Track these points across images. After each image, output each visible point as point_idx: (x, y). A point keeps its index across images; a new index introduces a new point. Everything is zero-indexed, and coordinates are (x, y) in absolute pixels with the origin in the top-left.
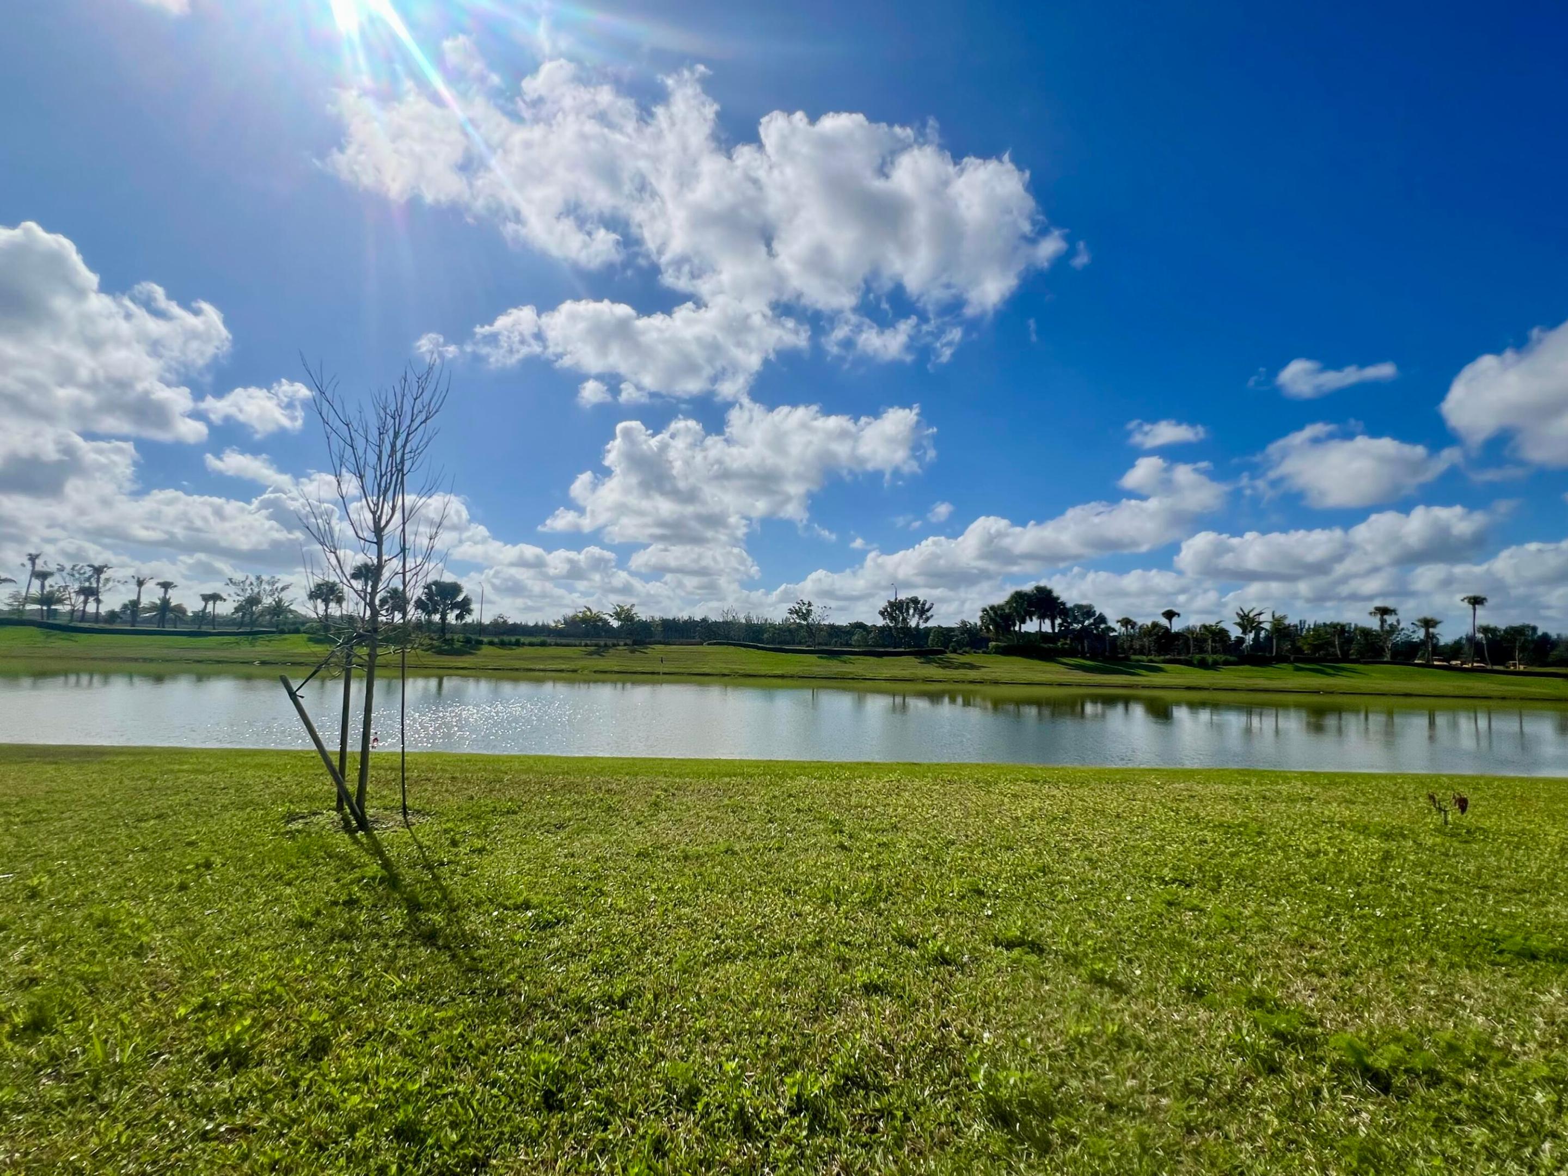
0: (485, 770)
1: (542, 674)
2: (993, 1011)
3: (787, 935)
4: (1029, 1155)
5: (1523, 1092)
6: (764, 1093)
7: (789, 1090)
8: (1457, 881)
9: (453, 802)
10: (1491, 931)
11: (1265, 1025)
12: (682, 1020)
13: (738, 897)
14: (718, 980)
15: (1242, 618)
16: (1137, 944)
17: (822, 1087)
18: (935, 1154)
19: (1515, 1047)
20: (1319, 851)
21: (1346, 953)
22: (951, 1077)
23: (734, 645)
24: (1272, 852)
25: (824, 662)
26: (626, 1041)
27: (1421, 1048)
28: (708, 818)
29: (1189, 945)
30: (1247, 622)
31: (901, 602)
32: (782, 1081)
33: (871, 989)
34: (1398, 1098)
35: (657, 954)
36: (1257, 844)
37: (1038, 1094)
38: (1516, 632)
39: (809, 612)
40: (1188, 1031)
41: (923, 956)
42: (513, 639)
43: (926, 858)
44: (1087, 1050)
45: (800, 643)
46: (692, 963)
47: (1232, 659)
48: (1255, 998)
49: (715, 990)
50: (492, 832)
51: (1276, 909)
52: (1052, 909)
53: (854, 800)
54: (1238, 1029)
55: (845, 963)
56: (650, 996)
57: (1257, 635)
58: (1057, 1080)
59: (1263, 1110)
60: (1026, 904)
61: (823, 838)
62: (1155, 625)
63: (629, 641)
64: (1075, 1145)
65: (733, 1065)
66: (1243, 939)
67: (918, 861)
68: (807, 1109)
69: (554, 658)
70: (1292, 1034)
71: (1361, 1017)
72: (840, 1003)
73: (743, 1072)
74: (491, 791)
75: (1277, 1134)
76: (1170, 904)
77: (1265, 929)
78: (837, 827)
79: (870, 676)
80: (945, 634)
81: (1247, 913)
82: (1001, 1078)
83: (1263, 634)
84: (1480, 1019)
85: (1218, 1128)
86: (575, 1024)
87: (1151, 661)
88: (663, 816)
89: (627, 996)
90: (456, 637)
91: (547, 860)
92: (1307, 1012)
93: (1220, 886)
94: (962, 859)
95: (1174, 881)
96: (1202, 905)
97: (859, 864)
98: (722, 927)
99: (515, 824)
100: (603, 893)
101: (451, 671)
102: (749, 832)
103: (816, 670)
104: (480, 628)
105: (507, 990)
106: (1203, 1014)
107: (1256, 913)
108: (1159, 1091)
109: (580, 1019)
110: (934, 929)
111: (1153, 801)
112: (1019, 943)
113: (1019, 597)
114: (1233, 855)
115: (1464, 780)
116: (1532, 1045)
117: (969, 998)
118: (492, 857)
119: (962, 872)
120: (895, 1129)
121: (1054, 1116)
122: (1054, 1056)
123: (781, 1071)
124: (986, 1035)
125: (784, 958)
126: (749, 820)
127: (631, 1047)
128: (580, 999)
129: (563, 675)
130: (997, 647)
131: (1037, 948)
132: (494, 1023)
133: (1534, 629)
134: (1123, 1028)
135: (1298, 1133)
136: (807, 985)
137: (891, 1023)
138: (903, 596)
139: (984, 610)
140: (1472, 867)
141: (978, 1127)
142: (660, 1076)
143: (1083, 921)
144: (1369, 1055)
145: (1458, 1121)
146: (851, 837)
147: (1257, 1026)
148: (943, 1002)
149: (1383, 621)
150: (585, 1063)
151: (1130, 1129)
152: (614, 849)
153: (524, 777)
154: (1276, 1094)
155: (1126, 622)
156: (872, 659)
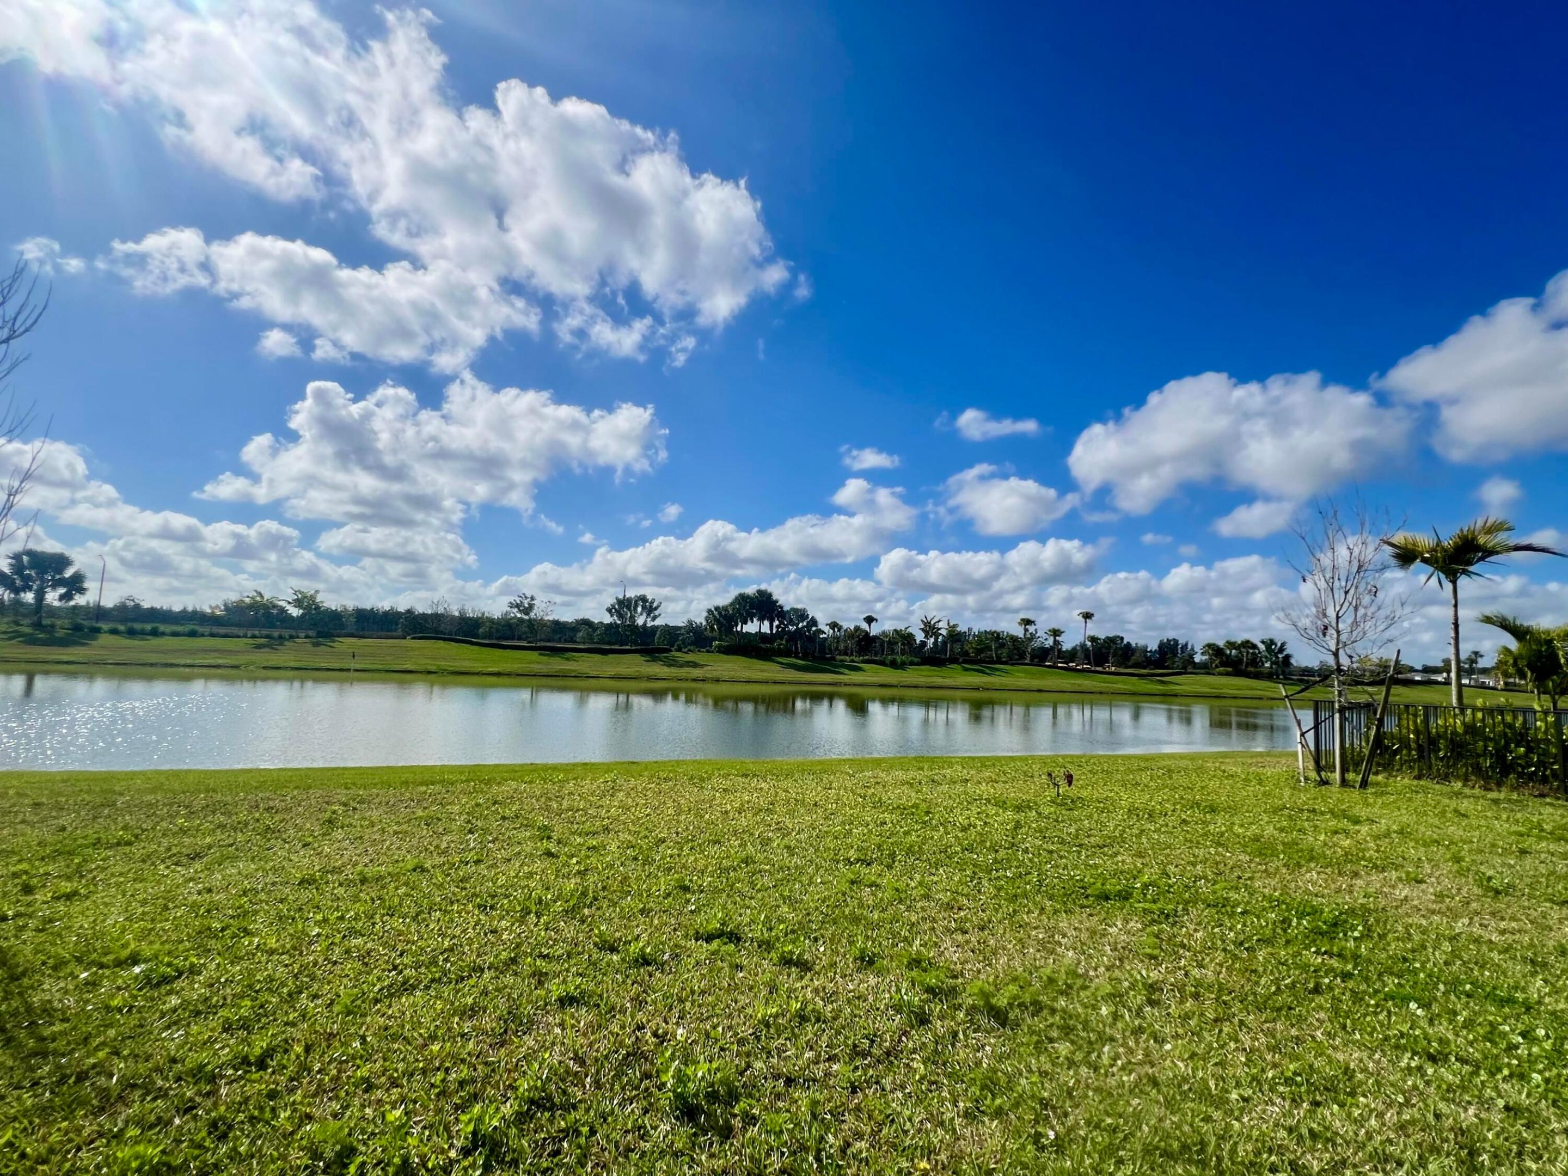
0: (89, 792)
1: (187, 670)
2: (688, 1004)
3: (478, 956)
4: (711, 1145)
5: (1094, 1009)
6: (435, 1138)
7: (465, 1126)
8: (1063, 842)
9: (33, 835)
10: (1082, 880)
11: (921, 983)
12: (339, 1071)
13: (424, 920)
14: (389, 1018)
15: (925, 624)
16: (823, 923)
17: (503, 1118)
18: (619, 1164)
19: (1092, 973)
20: (970, 825)
21: (983, 911)
22: (641, 1081)
23: (444, 639)
24: (935, 828)
25: (545, 659)
26: (261, 1109)
27: (1030, 985)
28: (396, 833)
29: (865, 918)
30: (930, 628)
31: (629, 600)
32: (457, 1119)
33: (567, 1001)
34: (1012, 1030)
35: (316, 997)
36: (925, 823)
37: (725, 1082)
38: (1111, 641)
39: (531, 607)
40: (858, 998)
41: (623, 960)
42: (148, 627)
43: (636, 859)
44: (772, 1031)
45: (520, 639)
46: (359, 1002)
47: (916, 660)
48: (914, 960)
49: (386, 1029)
50: (91, 871)
51: (935, 879)
52: (751, 898)
53: (565, 804)
54: (899, 990)
55: (540, 978)
56: (298, 1049)
57: (936, 640)
58: (743, 1064)
59: (913, 1060)
60: (728, 895)
61: (528, 847)
62: (857, 629)
63: (311, 633)
64: (755, 1125)
65: (397, 1113)
66: (909, 908)
67: (627, 863)
68: (483, 1145)
69: (205, 651)
70: (938, 987)
71: (990, 965)
72: (531, 1022)
73: (409, 1119)
74: (95, 818)
75: (923, 1078)
76: (853, 882)
77: (926, 897)
78: (545, 833)
79: (595, 673)
80: (671, 633)
81: (913, 884)
82: (689, 1072)
83: (940, 638)
84: (1071, 953)
85: (877, 1083)
86: (191, 1100)
87: (853, 661)
88: (339, 834)
89: (269, 1053)
90: (59, 622)
91: (173, 900)
92: (952, 967)
93: (894, 862)
94: (671, 856)
95: (858, 860)
96: (879, 881)
97: (566, 870)
98: (401, 955)
99: (129, 858)
100: (247, 932)
101: (47, 667)
102: (444, 845)
103: (536, 668)
104: (99, 613)
105: (92, 1073)
106: (873, 981)
107: (920, 884)
108: (832, 1059)
109: (199, 1093)
110: (637, 931)
111: (845, 789)
112: (719, 935)
113: (742, 599)
114: (906, 833)
115: (1073, 759)
116: (1102, 970)
117: (665, 997)
118: (88, 903)
119: (670, 869)
120: (579, 1147)
121: (737, 1101)
122: (741, 1042)
123: (457, 1107)
124: (680, 1031)
125: (472, 982)
126: (446, 831)
127: (268, 1115)
128: (201, 1067)
129: (219, 671)
130: (719, 647)
131: (734, 937)
132: (64, 1119)
133: (1122, 639)
134: (805, 1004)
135: (938, 1075)
136: (496, 1007)
137: (585, 1035)
138: (631, 593)
139: (709, 611)
140: (1072, 830)
141: (664, 1127)
142: (304, 1143)
143: (778, 906)
144: (994, 996)
145: (1051, 1040)
146: (559, 842)
147: (913, 985)
148: (639, 1003)
149: (1026, 630)
150: (200, 1146)
151: (803, 1098)
152: (271, 878)
153: (149, 798)
154: (924, 1043)
155: (834, 625)
156: (597, 657)
